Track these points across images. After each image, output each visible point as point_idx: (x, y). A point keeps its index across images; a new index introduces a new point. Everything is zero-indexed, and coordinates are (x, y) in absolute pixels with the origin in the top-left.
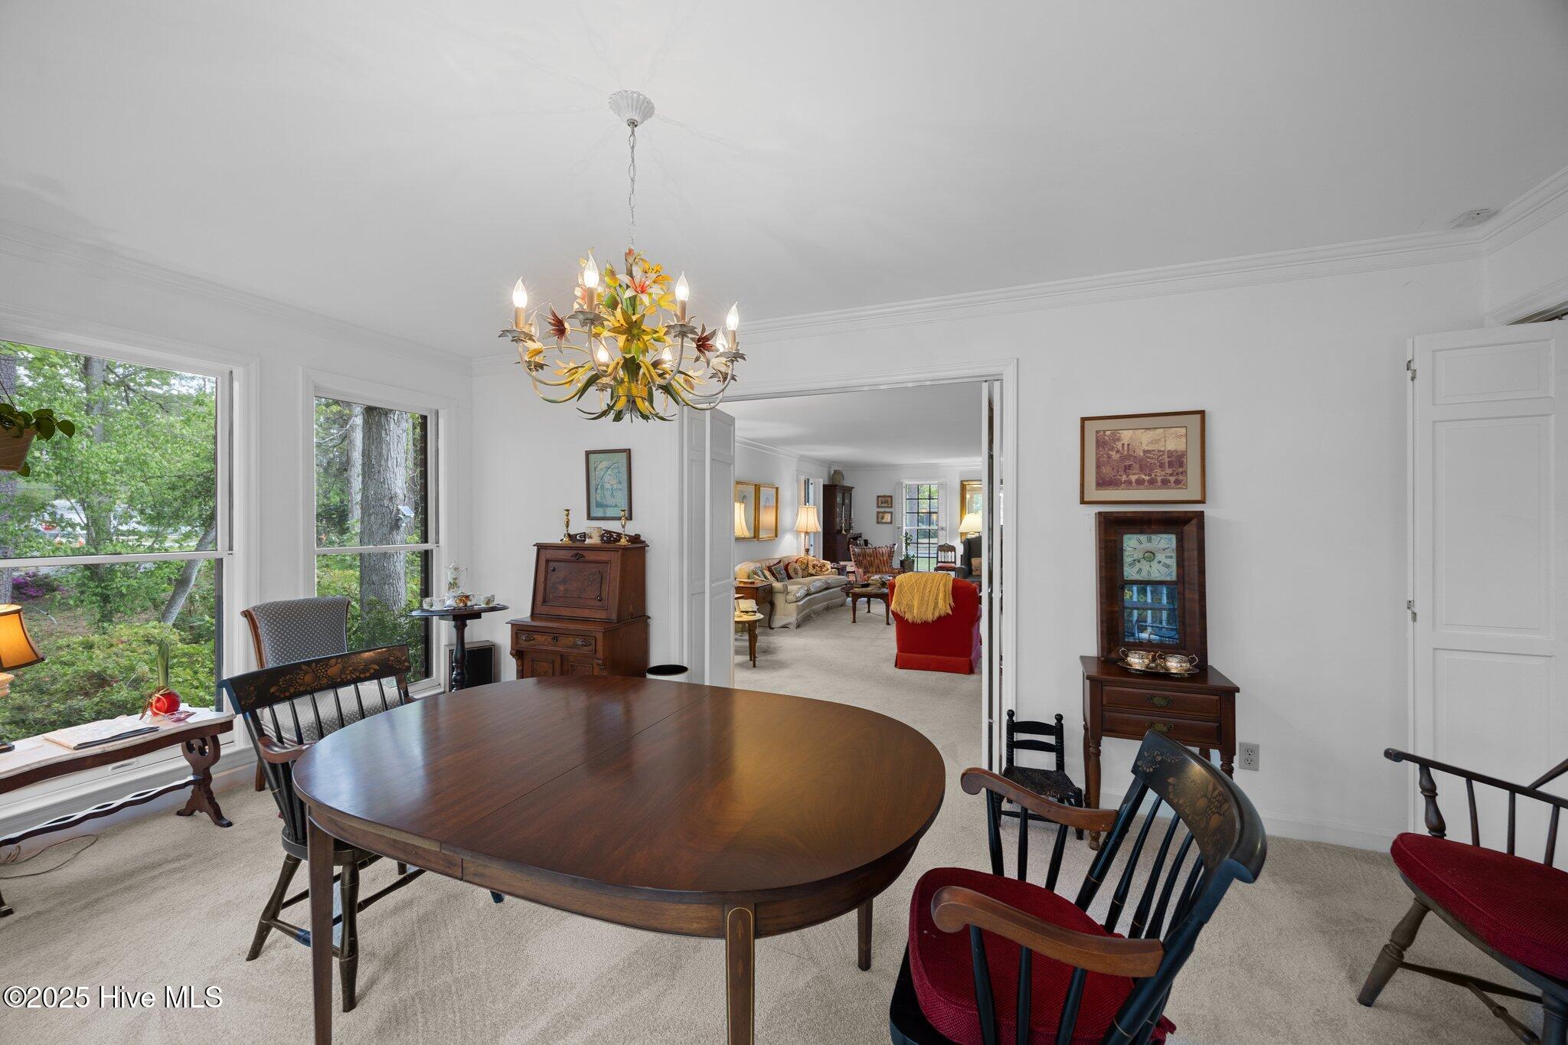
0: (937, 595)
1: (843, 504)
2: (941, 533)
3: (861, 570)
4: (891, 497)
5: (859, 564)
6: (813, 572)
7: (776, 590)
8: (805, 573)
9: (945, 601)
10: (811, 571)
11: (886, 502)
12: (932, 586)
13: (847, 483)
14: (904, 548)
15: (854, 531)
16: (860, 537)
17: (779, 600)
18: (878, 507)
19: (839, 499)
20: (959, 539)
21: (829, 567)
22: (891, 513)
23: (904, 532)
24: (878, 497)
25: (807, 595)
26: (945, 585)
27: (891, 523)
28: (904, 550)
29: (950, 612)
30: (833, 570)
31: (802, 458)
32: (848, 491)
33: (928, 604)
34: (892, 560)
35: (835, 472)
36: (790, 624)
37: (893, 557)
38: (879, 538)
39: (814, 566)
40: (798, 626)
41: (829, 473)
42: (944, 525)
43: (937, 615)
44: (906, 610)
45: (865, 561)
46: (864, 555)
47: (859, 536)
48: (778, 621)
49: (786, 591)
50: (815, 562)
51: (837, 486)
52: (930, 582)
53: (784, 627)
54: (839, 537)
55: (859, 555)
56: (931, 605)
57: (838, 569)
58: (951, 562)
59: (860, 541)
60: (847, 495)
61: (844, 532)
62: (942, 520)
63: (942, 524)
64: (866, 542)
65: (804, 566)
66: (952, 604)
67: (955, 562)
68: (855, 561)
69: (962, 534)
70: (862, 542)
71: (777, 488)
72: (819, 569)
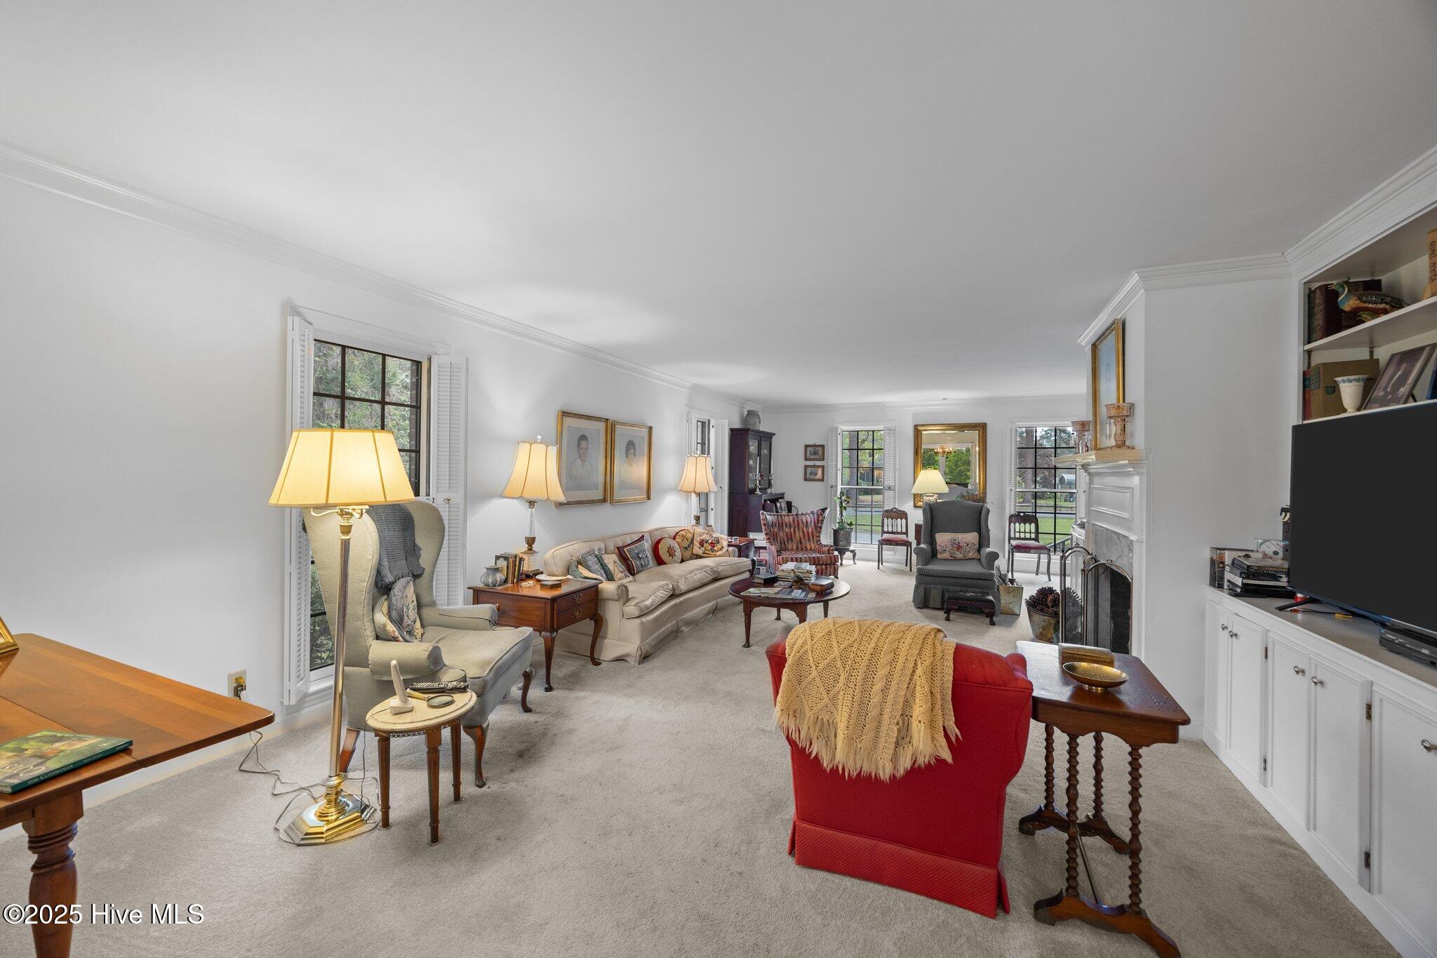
0: (907, 704)
1: (759, 454)
2: (887, 493)
3: (773, 548)
4: (823, 446)
5: (772, 537)
6: (700, 552)
7: (605, 595)
8: (688, 554)
9: (931, 724)
10: (697, 549)
11: (815, 452)
12: (890, 674)
13: (764, 427)
14: (838, 513)
15: (775, 490)
16: (782, 498)
17: (612, 613)
18: (806, 459)
19: (753, 448)
20: (912, 502)
21: (725, 544)
22: (823, 467)
23: (839, 493)
24: (807, 446)
25: (673, 596)
26: (932, 672)
27: (822, 480)
28: (838, 516)
29: (947, 755)
30: (731, 549)
31: (696, 389)
32: (766, 438)
33: (878, 727)
34: (820, 532)
35: (750, 413)
36: (628, 655)
37: (821, 528)
38: (806, 499)
39: (702, 544)
40: (645, 658)
41: (742, 413)
42: (891, 484)
43: (905, 764)
44: (814, 736)
45: (781, 534)
46: (781, 525)
47: (782, 496)
48: (610, 649)
49: (624, 595)
50: (705, 537)
51: (748, 430)
52: (884, 659)
53: (620, 659)
54: (751, 497)
55: (773, 525)
56: (890, 732)
57: (739, 547)
58: (902, 533)
59: (782, 504)
60: (764, 444)
61: (758, 492)
62: (888, 477)
63: (887, 483)
64: (789, 505)
65: (686, 544)
66: (954, 731)
67: (906, 533)
68: (767, 534)
69: (915, 496)
70: (784, 505)
71: (650, 428)
72: (709, 547)
